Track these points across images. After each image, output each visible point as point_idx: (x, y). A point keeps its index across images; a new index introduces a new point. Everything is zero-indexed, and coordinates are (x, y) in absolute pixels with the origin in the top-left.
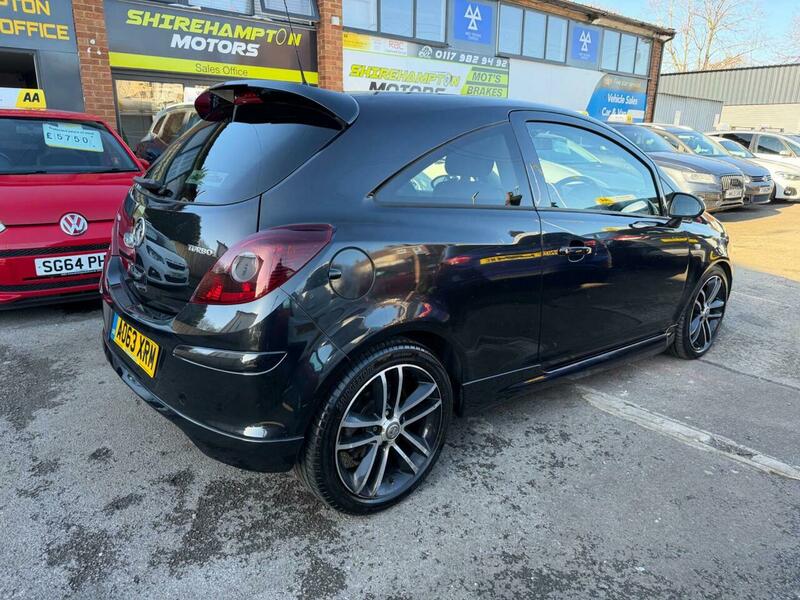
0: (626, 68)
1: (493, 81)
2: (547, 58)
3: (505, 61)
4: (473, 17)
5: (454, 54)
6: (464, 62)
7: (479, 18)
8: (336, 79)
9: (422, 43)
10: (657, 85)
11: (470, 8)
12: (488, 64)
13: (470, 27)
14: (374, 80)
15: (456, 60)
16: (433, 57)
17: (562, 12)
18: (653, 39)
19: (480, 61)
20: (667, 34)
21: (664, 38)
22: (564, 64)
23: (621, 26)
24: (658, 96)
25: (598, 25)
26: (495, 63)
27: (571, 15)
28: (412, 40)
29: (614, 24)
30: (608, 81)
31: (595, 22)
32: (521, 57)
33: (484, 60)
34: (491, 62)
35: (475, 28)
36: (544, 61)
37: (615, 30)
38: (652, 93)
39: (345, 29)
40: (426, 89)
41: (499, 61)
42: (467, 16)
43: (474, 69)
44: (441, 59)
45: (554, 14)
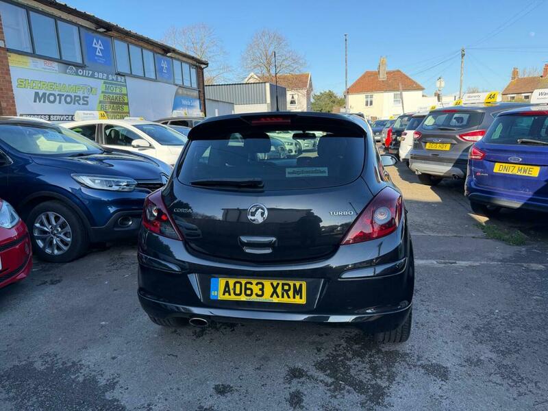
0: (187, 84)
1: (118, 91)
2: (146, 76)
3: (123, 78)
4: (98, 46)
5: (91, 72)
6: (98, 78)
7: (102, 48)
8: (7, 89)
9: (68, 64)
10: (204, 94)
11: (95, 41)
12: (113, 80)
13: (97, 54)
14: (37, 91)
15: (93, 76)
16: (77, 74)
17: (150, 47)
18: (196, 66)
19: (108, 78)
20: (204, 64)
21: (203, 66)
22: (156, 80)
23: (181, 58)
24: (206, 101)
25: (169, 57)
26: (117, 79)
27: (155, 49)
28: (60, 61)
29: (177, 56)
30: (180, 91)
31: (169, 54)
32: (131, 75)
33: (110, 76)
34: (115, 78)
35: (101, 55)
36: (144, 78)
37: (178, 60)
38: (202, 98)
39: (8, 50)
40: (75, 96)
41: (119, 78)
42: (94, 45)
43: (105, 83)
44: (82, 75)
45: (146, 48)
